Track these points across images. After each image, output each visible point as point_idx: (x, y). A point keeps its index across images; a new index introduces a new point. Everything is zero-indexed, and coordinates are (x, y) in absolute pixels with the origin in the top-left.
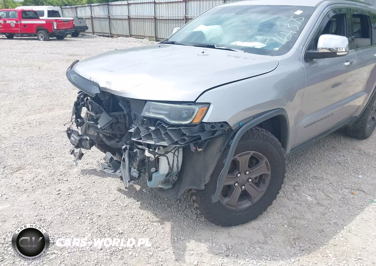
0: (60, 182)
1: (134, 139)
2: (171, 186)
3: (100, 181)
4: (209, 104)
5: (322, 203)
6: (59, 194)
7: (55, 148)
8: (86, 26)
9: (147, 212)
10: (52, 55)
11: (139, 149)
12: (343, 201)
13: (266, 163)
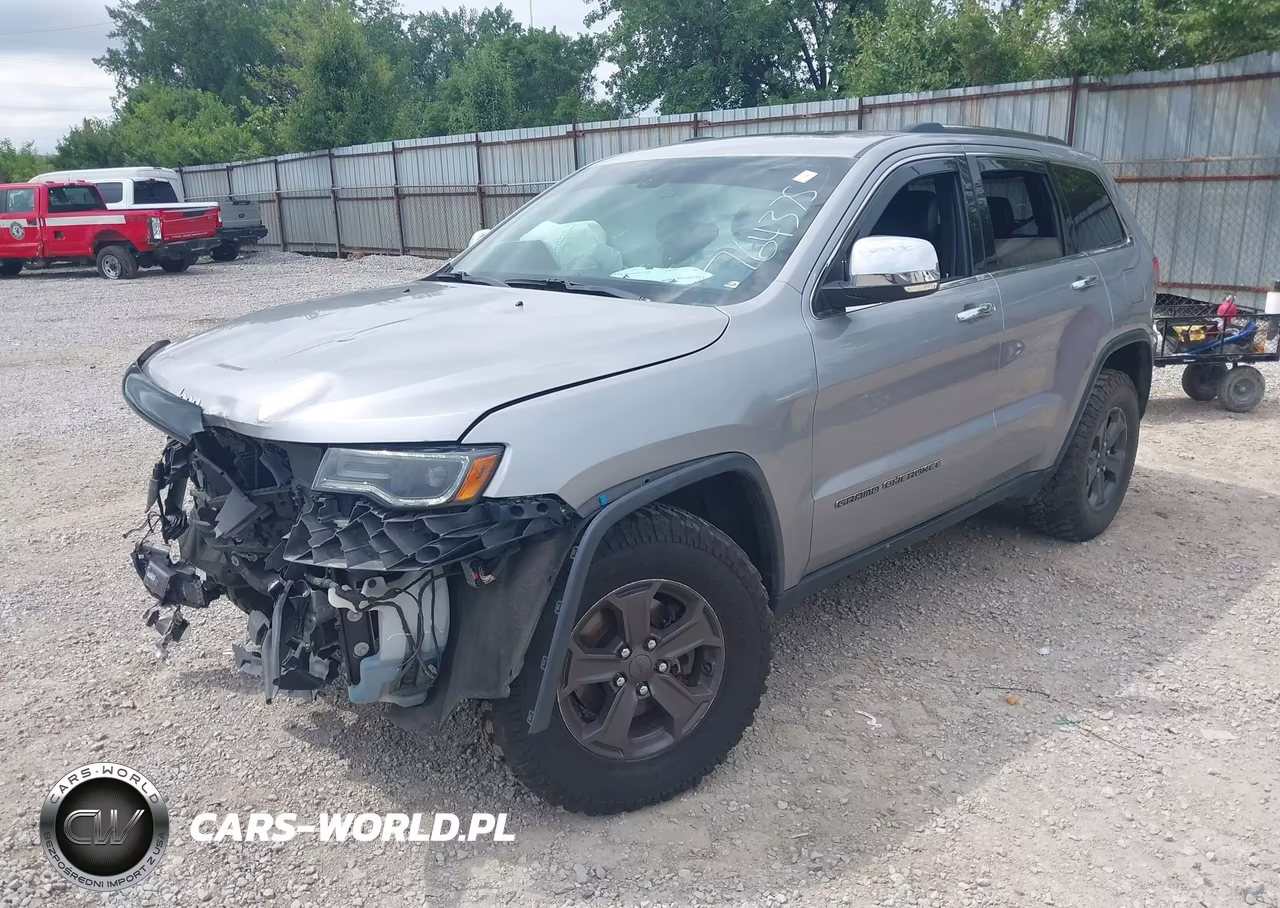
0: (110, 712)
1: (291, 559)
2: (420, 698)
3: (236, 703)
4: (502, 446)
5: (910, 735)
6: (101, 747)
7: (110, 614)
8: (262, 227)
9: (366, 787)
10: (141, 325)
11: (315, 587)
12: (974, 725)
13: (705, 611)
